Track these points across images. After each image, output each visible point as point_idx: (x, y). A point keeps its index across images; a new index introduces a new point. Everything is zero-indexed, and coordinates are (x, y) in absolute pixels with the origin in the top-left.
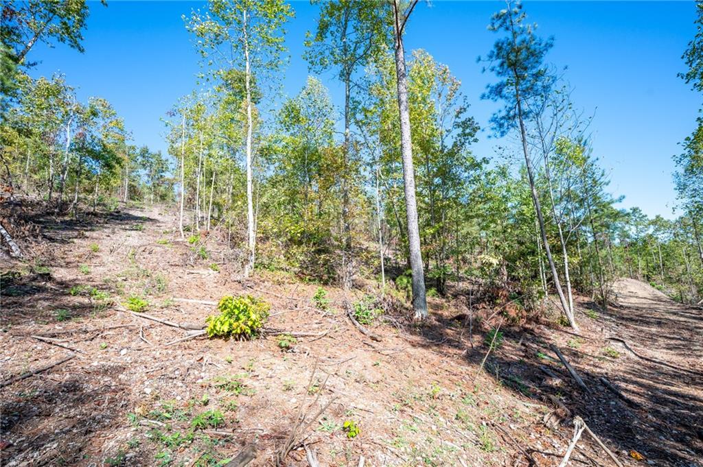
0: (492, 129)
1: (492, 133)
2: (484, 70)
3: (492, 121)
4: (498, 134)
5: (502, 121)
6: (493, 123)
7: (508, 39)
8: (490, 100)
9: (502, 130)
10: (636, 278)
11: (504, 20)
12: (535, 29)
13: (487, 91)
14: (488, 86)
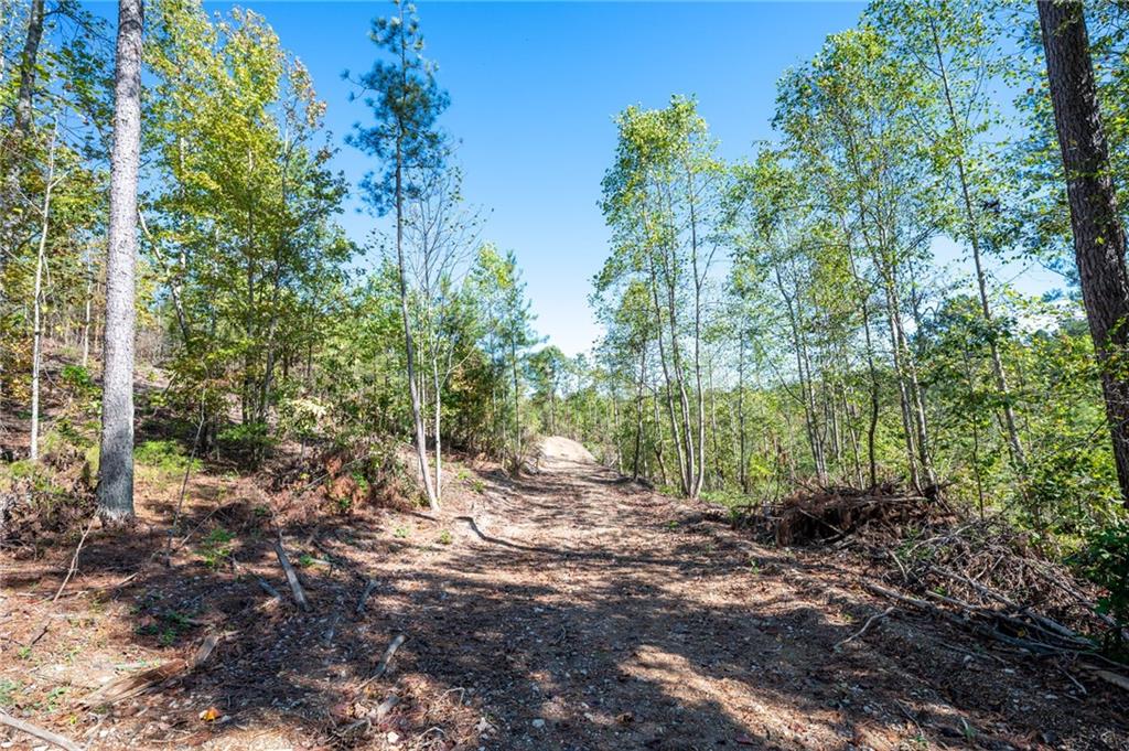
0: (363, 199)
1: (362, 205)
2: (352, 98)
3: (363, 186)
4: (375, 211)
5: (378, 192)
6: (363, 190)
7: (395, 67)
8: (358, 150)
9: (379, 206)
10: (573, 438)
11: (392, 35)
12: (436, 70)
13: (356, 133)
14: (356, 126)
